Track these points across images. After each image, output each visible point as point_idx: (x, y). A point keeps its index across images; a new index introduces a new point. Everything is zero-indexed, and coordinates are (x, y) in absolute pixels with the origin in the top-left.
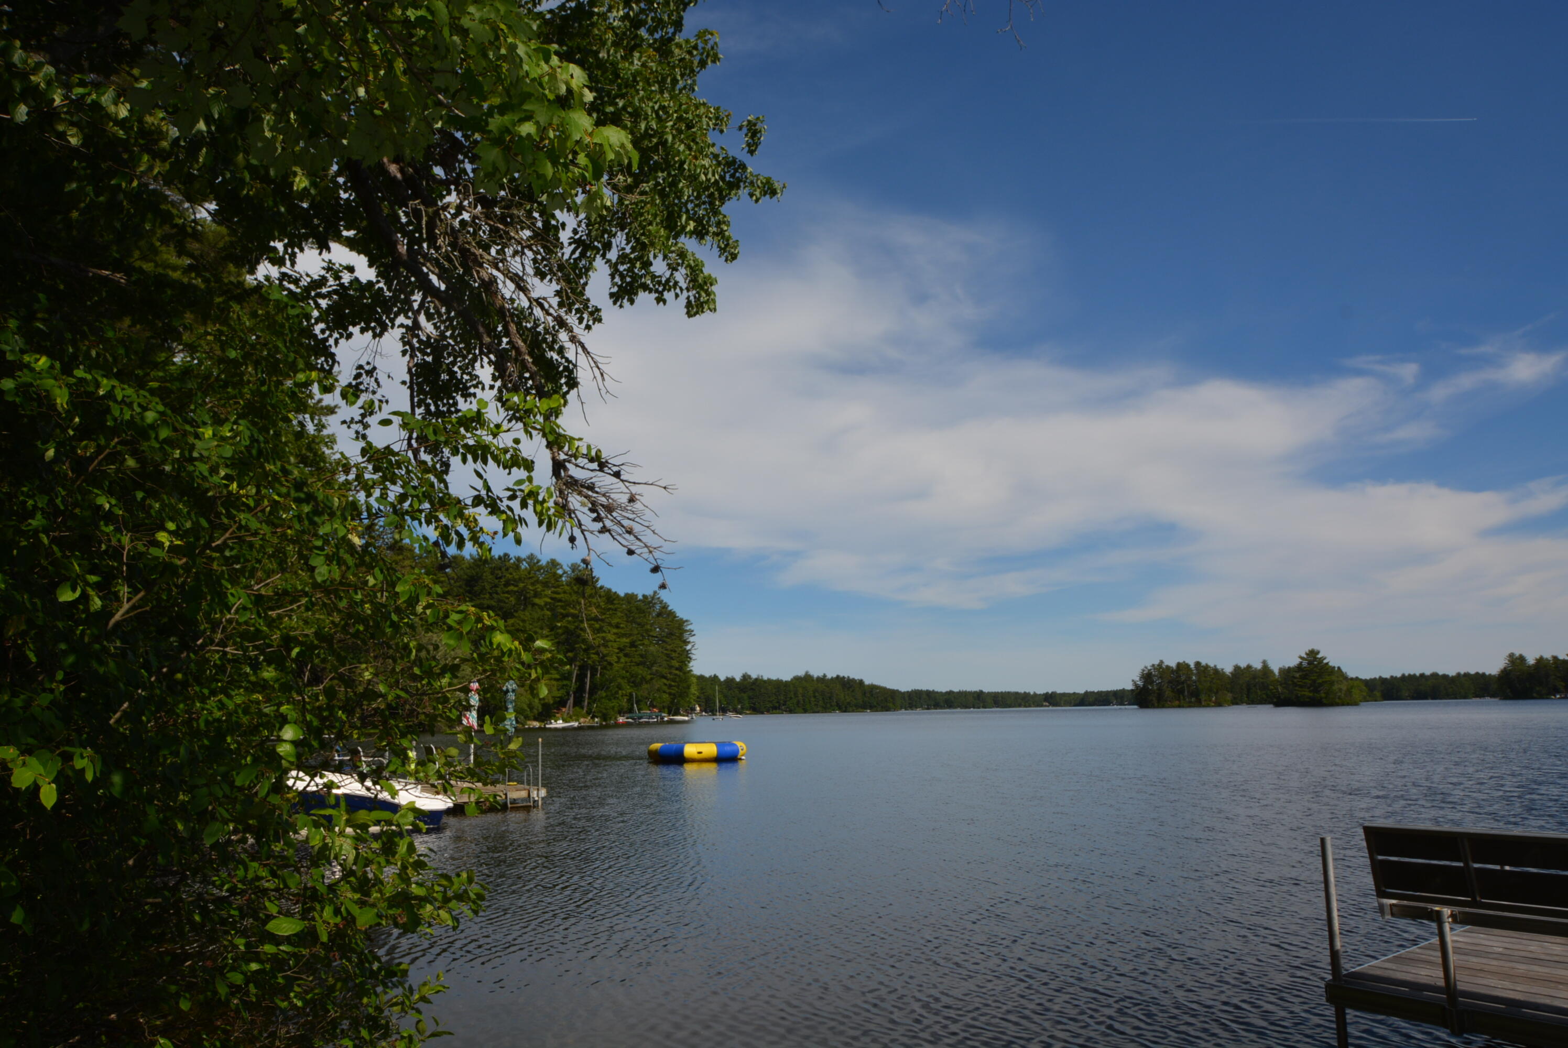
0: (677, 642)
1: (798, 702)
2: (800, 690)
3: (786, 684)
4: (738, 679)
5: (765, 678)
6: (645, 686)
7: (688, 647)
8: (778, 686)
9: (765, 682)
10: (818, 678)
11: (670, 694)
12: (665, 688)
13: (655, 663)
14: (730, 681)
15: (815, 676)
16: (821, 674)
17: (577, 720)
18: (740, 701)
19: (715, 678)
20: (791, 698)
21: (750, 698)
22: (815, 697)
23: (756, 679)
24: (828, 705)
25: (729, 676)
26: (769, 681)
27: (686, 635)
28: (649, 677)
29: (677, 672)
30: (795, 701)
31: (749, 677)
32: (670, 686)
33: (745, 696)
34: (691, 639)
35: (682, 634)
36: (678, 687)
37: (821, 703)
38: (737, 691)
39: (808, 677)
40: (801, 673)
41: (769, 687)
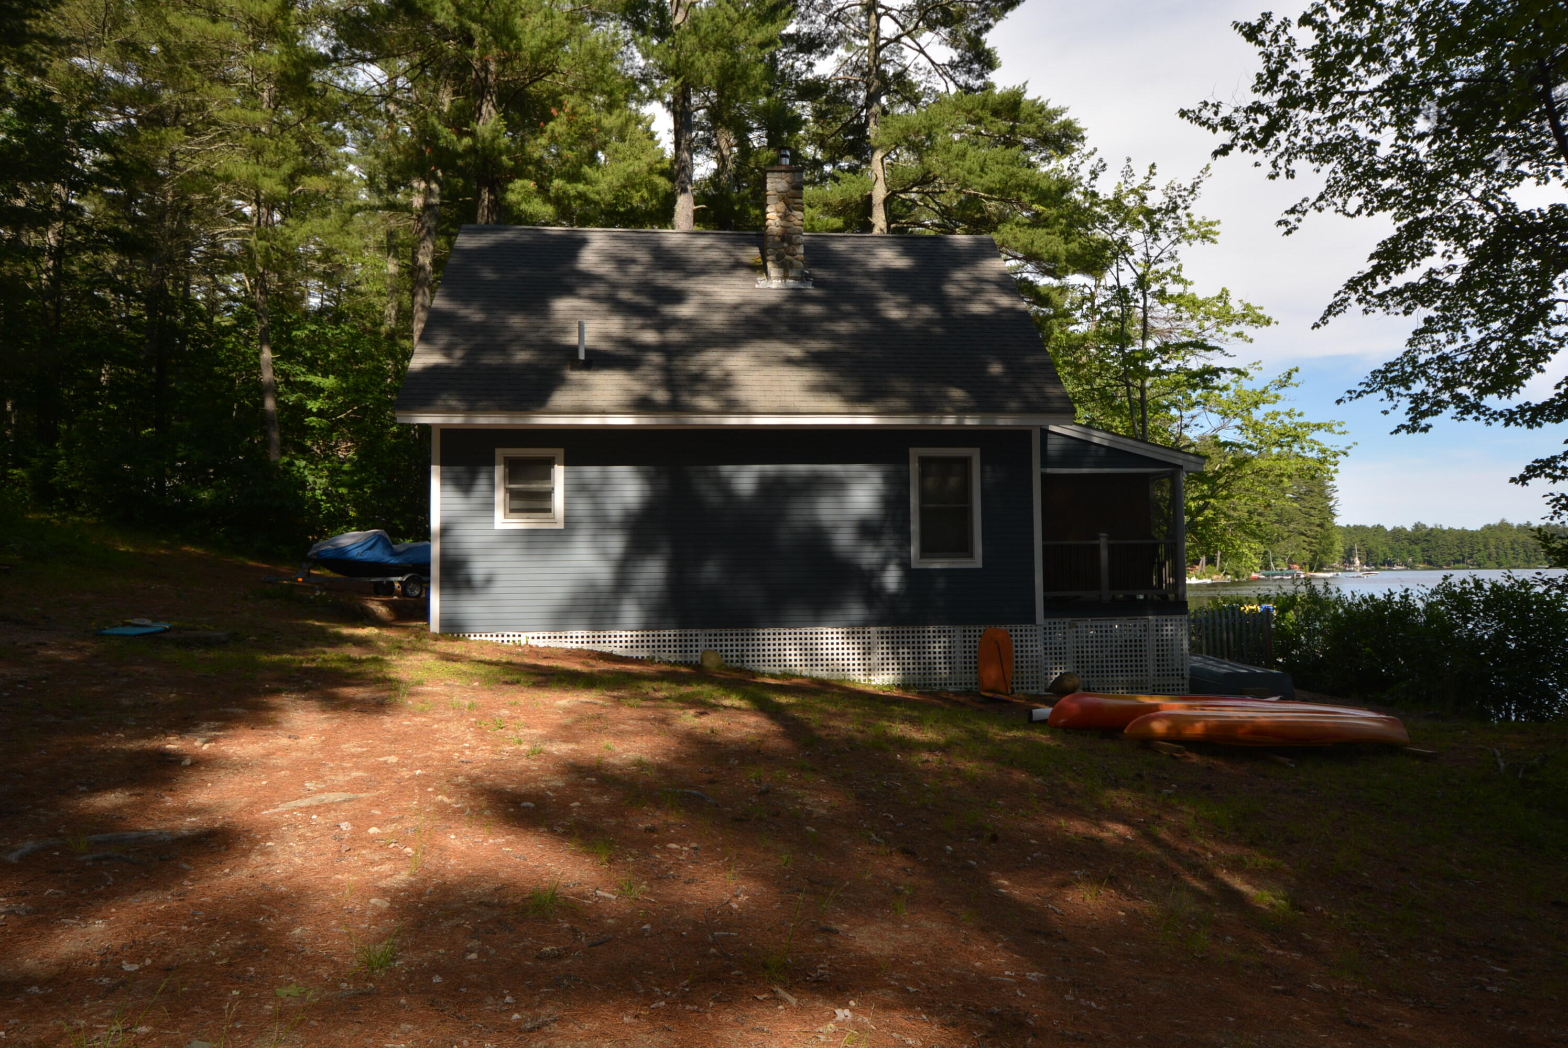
0: (1317, 498)
1: (1490, 555)
2: (1492, 542)
3: (1473, 534)
4: (1409, 529)
5: (1446, 527)
6: (1282, 543)
7: (1331, 503)
8: (1464, 537)
9: (1444, 532)
10: (1520, 526)
11: (1311, 551)
12: (1305, 545)
13: (1292, 520)
14: (1398, 533)
15: (1515, 524)
16: (1523, 522)
17: (1209, 577)
18: (1410, 553)
19: (1379, 529)
20: (1479, 551)
21: (1423, 550)
22: (1513, 549)
23: (1432, 529)
24: (1533, 559)
25: (1398, 525)
26: (1451, 531)
27: (1328, 491)
28: (1286, 535)
29: (1318, 529)
30: (1485, 553)
31: (1424, 526)
32: (1310, 544)
33: (1417, 548)
34: (1335, 495)
35: (1323, 491)
36: (1320, 544)
37: (1522, 556)
38: (1406, 542)
39: (1504, 527)
40: (1495, 521)
41: (1449, 538)
